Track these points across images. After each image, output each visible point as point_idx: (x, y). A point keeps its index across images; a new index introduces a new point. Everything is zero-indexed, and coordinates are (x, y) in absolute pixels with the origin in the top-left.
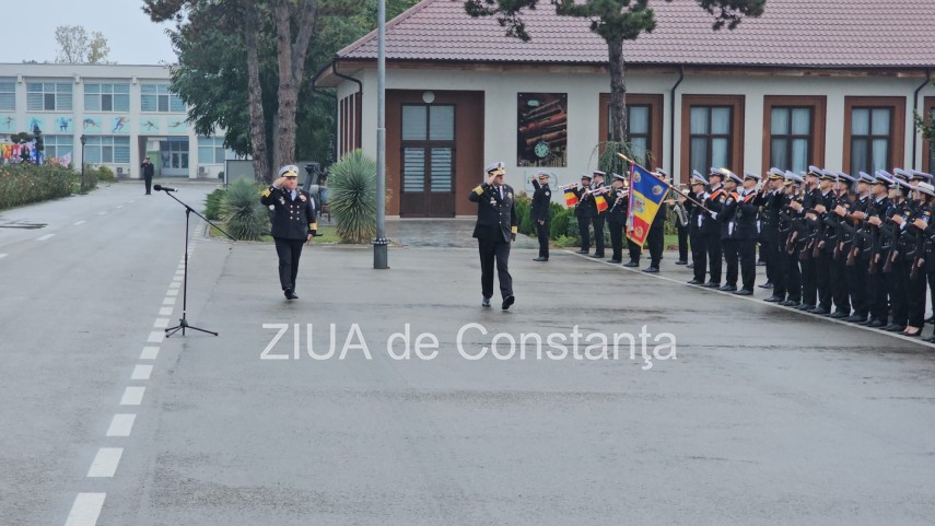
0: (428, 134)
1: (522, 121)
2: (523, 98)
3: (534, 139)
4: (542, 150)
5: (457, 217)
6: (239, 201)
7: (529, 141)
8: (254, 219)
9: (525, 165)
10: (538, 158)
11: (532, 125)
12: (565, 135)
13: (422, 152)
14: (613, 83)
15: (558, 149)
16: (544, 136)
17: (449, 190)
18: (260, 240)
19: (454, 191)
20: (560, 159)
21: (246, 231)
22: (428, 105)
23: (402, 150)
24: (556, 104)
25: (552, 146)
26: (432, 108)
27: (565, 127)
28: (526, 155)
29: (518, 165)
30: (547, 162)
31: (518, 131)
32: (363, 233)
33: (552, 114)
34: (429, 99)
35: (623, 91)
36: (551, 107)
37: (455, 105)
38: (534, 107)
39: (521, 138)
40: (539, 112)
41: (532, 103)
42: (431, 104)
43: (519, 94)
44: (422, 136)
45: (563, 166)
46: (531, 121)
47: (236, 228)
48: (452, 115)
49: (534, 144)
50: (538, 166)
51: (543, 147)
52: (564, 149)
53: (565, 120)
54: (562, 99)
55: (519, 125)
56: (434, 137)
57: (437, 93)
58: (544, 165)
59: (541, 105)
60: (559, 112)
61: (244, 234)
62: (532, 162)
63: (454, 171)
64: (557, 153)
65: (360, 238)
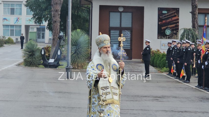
0: (121, 24)
1: (160, 20)
2: (160, 10)
3: (165, 27)
4: (168, 32)
5: (133, 59)
6: (29, 50)
7: (163, 28)
8: (35, 58)
9: (161, 38)
10: (166, 35)
11: (164, 21)
12: (178, 26)
13: (119, 32)
14: (192, 3)
15: (175, 32)
16: (169, 26)
17: (129, 48)
18: (37, 67)
19: (131, 49)
20: (176, 36)
21: (31, 63)
22: (121, 12)
23: (110, 31)
24: (174, 13)
25: (172, 31)
26: (122, 13)
27: (178, 22)
28: (161, 34)
29: (158, 38)
30: (170, 37)
31: (158, 24)
32: (79, 65)
33: (173, 17)
34: (121, 10)
35: (196, 7)
36: (172, 14)
37: (132, 12)
38: (165, 14)
39: (160, 27)
40: (168, 16)
41: (164, 12)
42: (122, 12)
43: (159, 8)
44: (118, 25)
45: (177, 39)
46: (164, 20)
47: (28, 62)
48: (131, 16)
49: (165, 29)
50: (166, 38)
51: (169, 31)
52: (178, 32)
53: (178, 19)
54: (177, 11)
55: (159, 21)
56: (123, 25)
57: (124, 7)
58: (169, 38)
59: (168, 13)
60: (175, 16)
61: (31, 64)
62: (164, 37)
63: (131, 40)
64: (174, 33)
65: (78, 67)
